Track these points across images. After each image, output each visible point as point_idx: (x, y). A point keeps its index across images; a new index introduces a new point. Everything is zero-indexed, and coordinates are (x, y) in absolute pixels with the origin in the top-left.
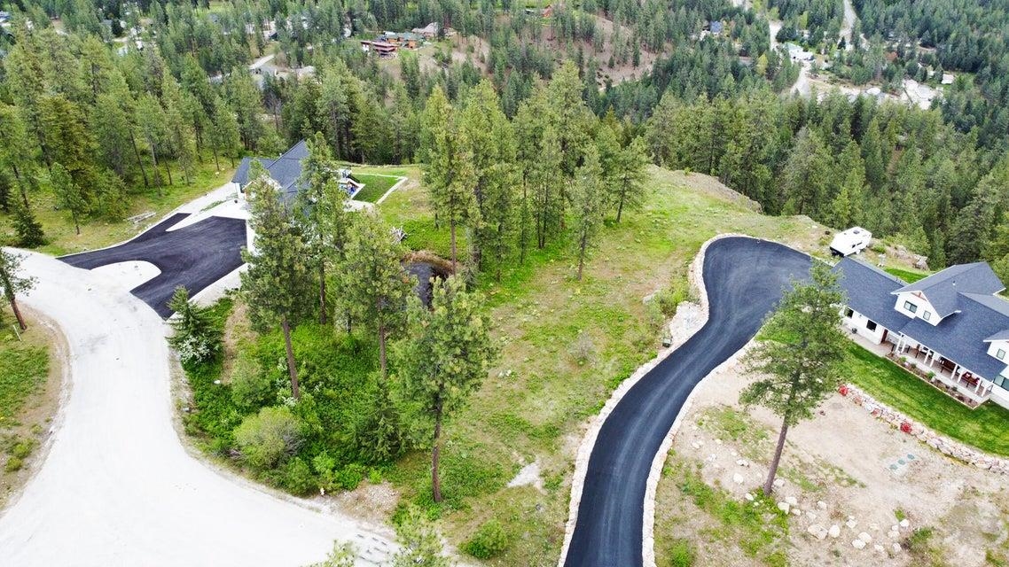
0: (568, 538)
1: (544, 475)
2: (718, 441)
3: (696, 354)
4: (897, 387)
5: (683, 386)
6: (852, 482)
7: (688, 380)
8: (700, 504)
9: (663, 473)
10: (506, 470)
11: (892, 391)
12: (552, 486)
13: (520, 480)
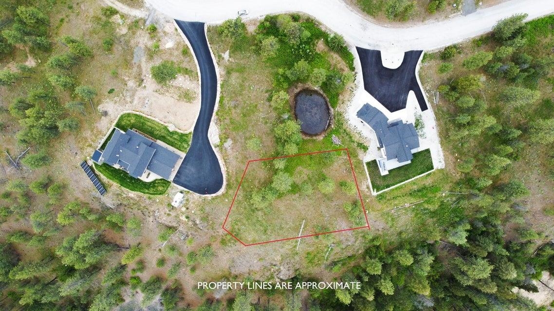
0: (208, 43)
1: (223, 58)
2: (188, 88)
3: (206, 118)
4: (152, 128)
5: (204, 104)
6: (156, 91)
7: (203, 106)
8: (187, 69)
9: (197, 73)
10: (232, 55)
11: (153, 126)
12: (220, 56)
13: (227, 52)
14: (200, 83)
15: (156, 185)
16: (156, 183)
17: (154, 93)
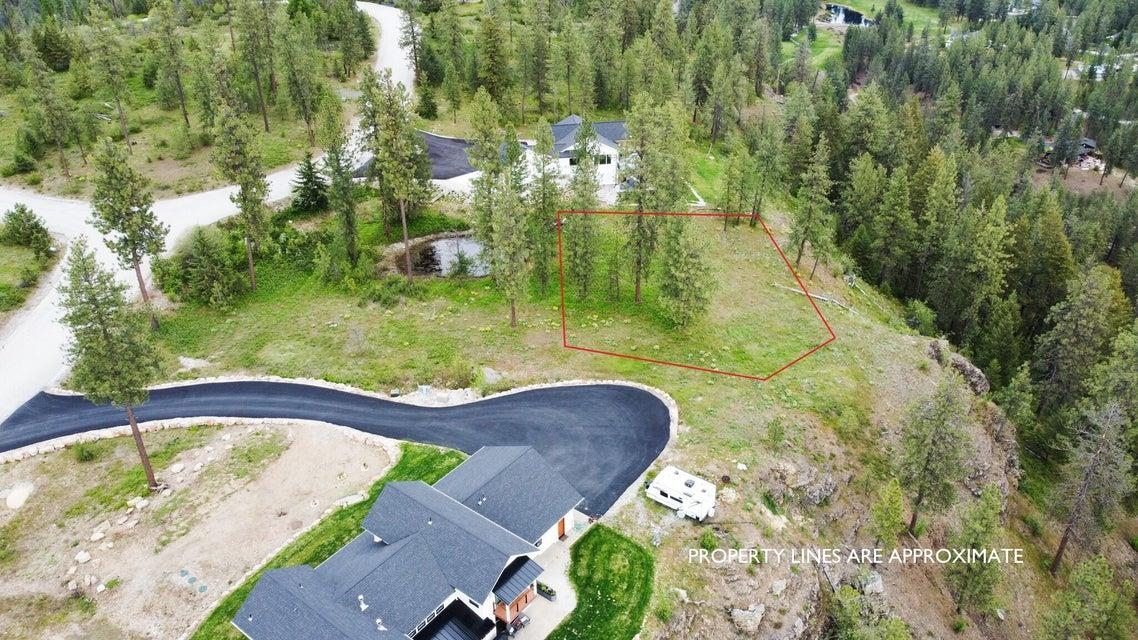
13: (187, 361)
14: (233, 420)
15: (598, 576)
16: (589, 578)
17: (167, 550)
